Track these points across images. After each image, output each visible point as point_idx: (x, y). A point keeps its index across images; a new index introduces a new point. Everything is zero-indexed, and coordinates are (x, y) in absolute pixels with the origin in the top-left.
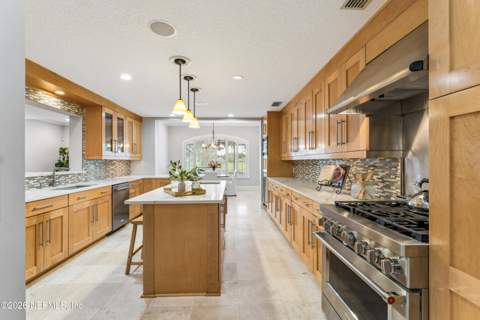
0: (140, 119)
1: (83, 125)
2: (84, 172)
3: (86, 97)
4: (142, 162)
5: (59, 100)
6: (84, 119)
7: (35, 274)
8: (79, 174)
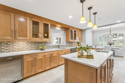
0: (81, 30)
1: (66, 33)
2: (66, 45)
3: (67, 27)
4: (82, 42)
5: (60, 28)
6: (66, 32)
7: (50, 68)
8: (65, 45)
